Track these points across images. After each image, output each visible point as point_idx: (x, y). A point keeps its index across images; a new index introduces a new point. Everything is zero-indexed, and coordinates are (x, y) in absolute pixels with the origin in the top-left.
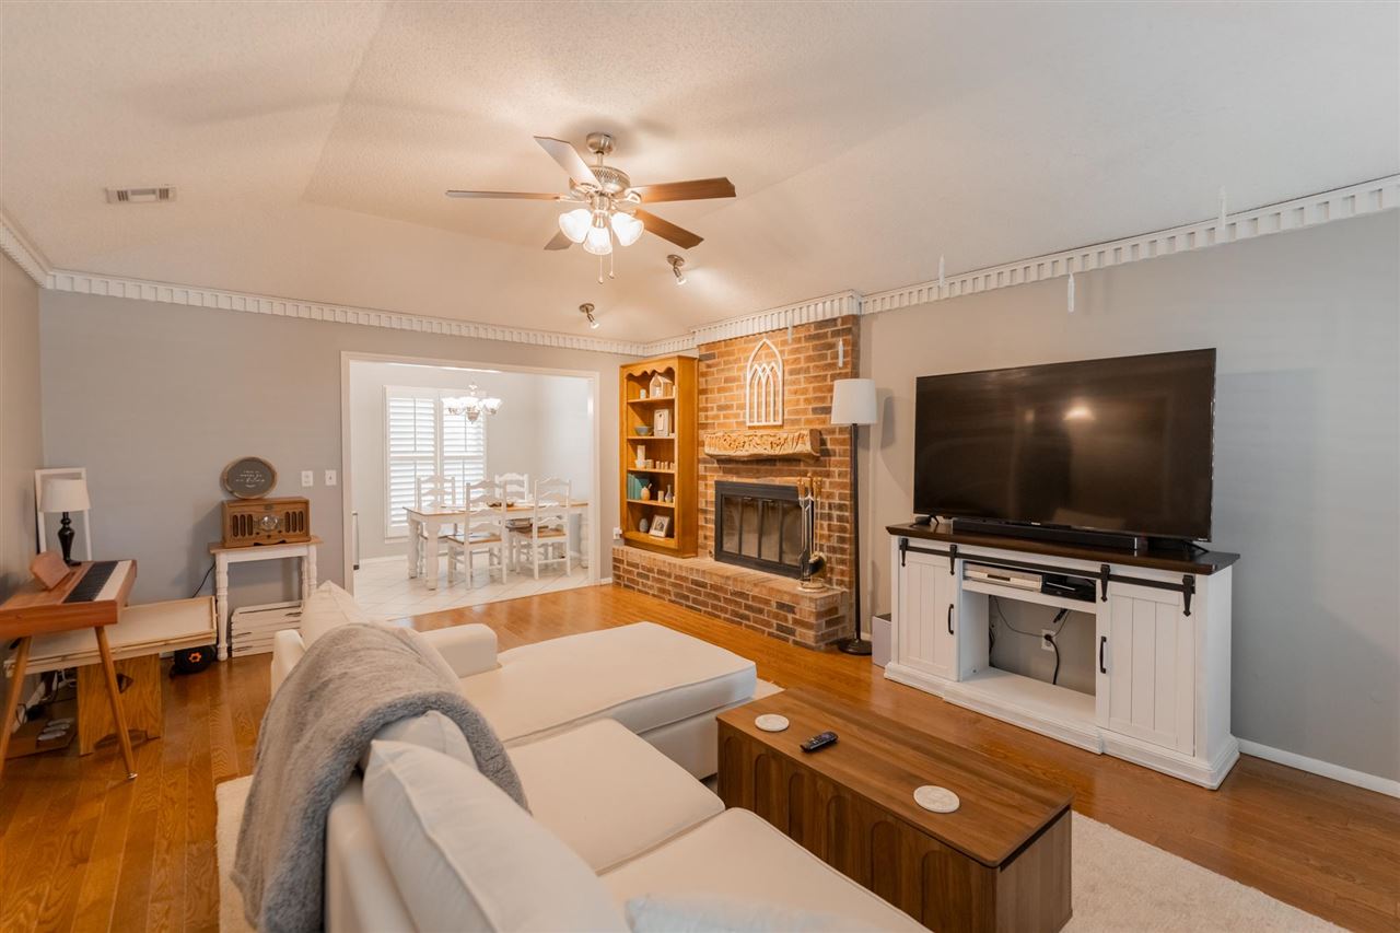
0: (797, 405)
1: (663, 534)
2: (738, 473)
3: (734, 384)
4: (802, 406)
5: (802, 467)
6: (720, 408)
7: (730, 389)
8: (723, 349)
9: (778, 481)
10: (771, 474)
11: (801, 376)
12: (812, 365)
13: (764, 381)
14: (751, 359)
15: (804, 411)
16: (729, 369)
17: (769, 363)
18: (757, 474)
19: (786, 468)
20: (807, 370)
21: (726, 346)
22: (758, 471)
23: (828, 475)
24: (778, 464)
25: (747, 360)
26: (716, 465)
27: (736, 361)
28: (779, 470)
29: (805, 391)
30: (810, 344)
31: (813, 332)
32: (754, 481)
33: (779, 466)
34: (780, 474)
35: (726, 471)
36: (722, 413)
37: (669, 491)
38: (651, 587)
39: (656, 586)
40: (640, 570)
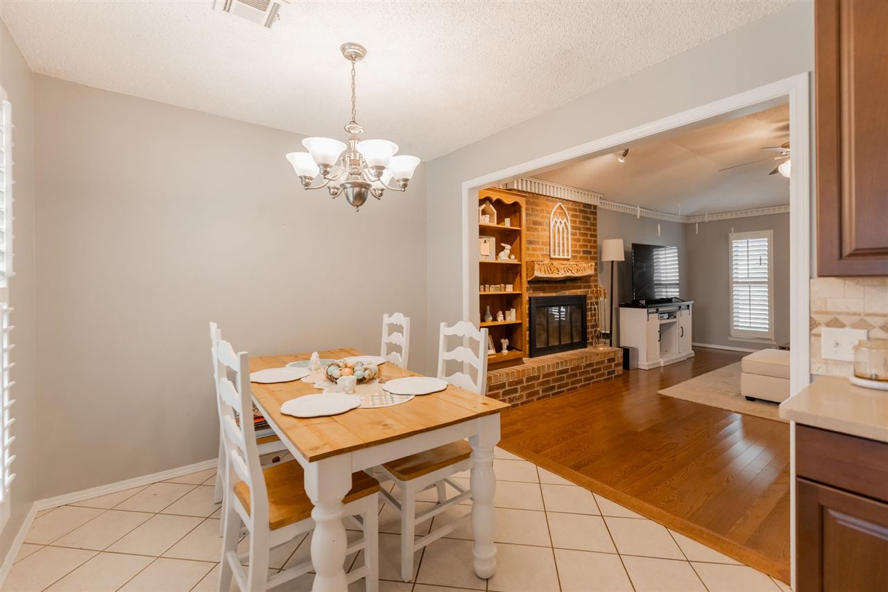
0: (576, 247)
1: (492, 351)
2: (543, 290)
3: (540, 227)
4: (578, 248)
7: (538, 230)
8: (532, 200)
9: (567, 293)
11: (578, 232)
12: (582, 226)
13: (561, 230)
14: (553, 213)
15: (579, 252)
17: (563, 219)
18: (555, 290)
19: (572, 285)
20: (580, 229)
21: (533, 198)
22: (556, 288)
23: (590, 287)
25: (549, 213)
27: (540, 211)
28: (568, 286)
29: (579, 240)
30: (581, 215)
31: (582, 208)
32: (554, 294)
33: (568, 284)
35: (535, 290)
36: (531, 247)
37: (488, 312)
38: (521, 397)
39: (524, 393)
40: (507, 388)
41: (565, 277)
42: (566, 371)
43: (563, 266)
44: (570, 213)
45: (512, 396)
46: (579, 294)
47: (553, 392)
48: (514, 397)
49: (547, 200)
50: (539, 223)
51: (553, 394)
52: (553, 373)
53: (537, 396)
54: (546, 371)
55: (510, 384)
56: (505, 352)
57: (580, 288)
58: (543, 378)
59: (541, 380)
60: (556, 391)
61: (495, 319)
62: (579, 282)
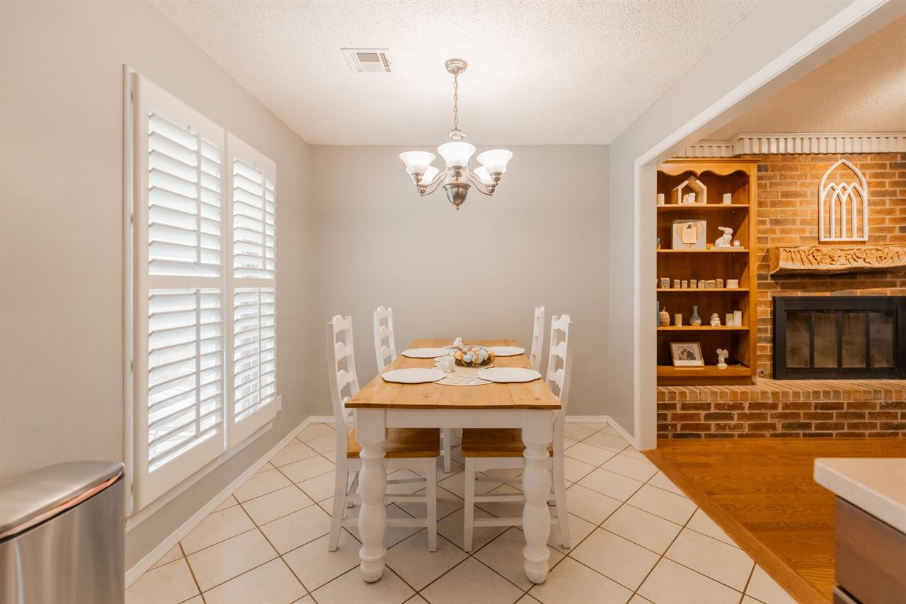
0: (882, 223)
1: (699, 362)
2: (804, 288)
4: (887, 224)
5: (889, 279)
6: (777, 222)
7: (793, 204)
8: (780, 164)
9: (859, 293)
10: (850, 286)
11: (887, 199)
12: (898, 190)
13: (844, 198)
14: (826, 176)
15: (891, 230)
16: (790, 184)
17: (850, 183)
18: (832, 287)
19: (868, 280)
20: (893, 193)
21: (784, 160)
22: (832, 284)
24: (858, 276)
25: (819, 177)
26: (769, 281)
27: (800, 177)
28: (860, 282)
29: (890, 212)
30: (897, 172)
31: (899, 161)
32: (828, 294)
33: (859, 279)
34: (862, 285)
35: (784, 287)
36: (778, 228)
37: (696, 313)
38: (737, 427)
39: (746, 423)
40: (713, 411)
41: (849, 269)
42: (838, 406)
43: (843, 253)
44: (868, 172)
45: (722, 422)
46: (889, 294)
47: (807, 432)
48: (725, 424)
49: (812, 160)
50: (797, 195)
51: (805, 435)
52: (807, 405)
53: (771, 432)
54: (791, 400)
55: (718, 406)
56: (722, 366)
57: (893, 285)
58: (783, 408)
59: (780, 410)
60: (813, 431)
61: (706, 321)
62: (888, 275)
